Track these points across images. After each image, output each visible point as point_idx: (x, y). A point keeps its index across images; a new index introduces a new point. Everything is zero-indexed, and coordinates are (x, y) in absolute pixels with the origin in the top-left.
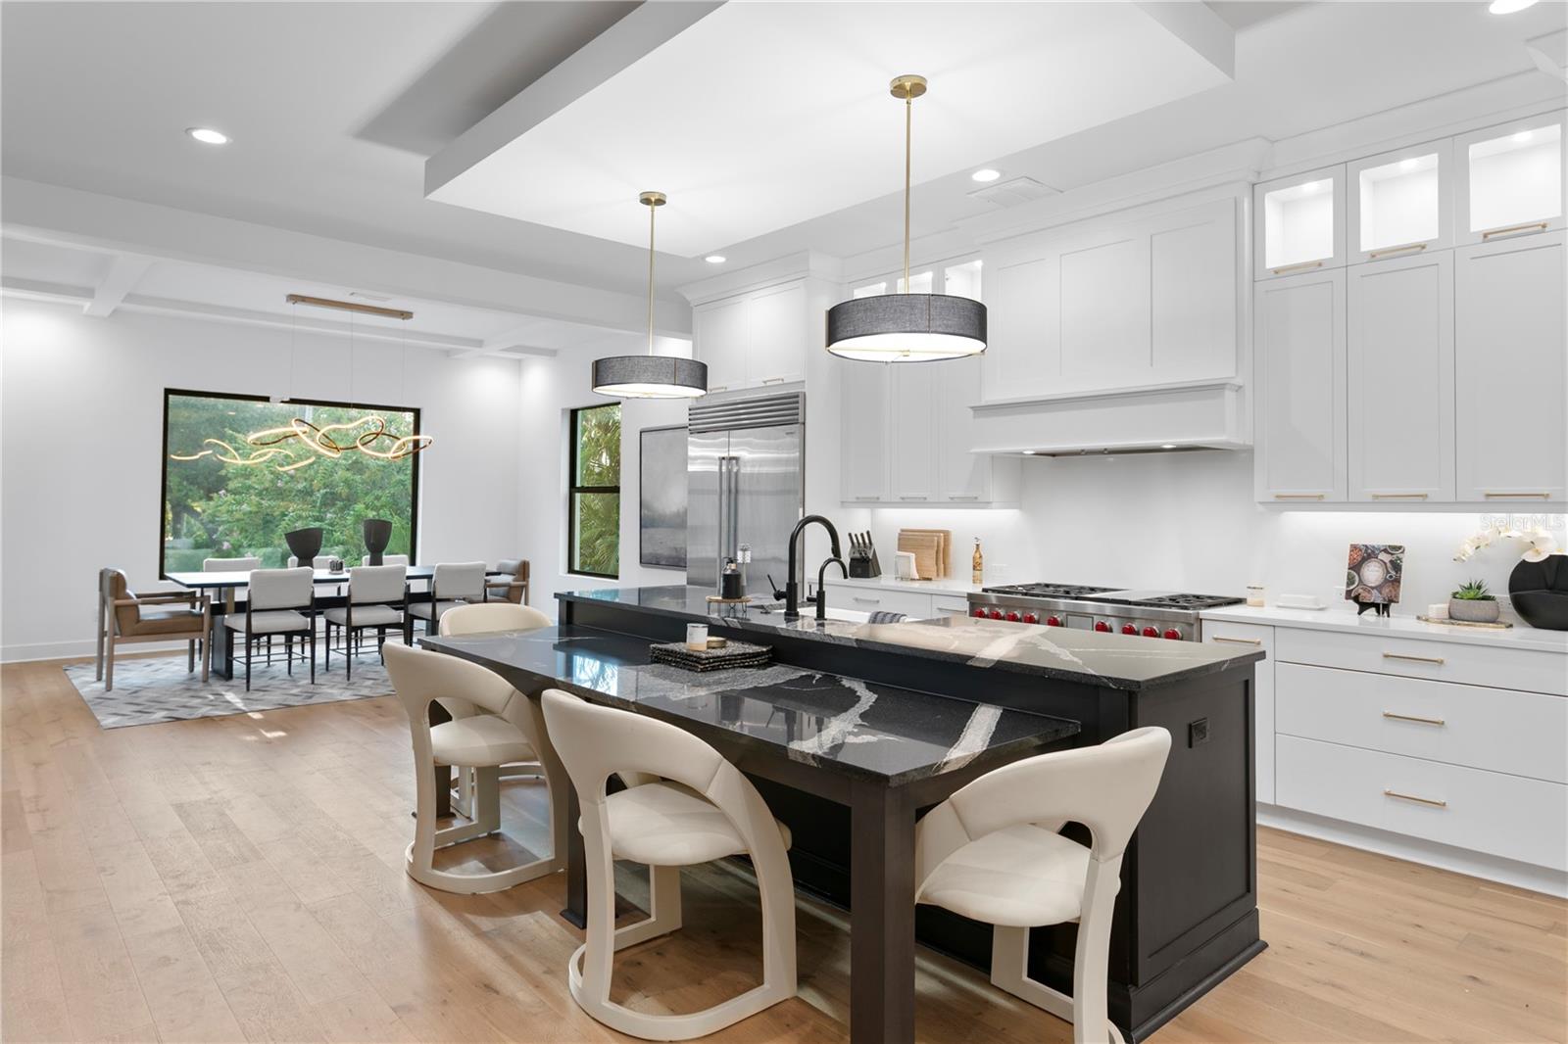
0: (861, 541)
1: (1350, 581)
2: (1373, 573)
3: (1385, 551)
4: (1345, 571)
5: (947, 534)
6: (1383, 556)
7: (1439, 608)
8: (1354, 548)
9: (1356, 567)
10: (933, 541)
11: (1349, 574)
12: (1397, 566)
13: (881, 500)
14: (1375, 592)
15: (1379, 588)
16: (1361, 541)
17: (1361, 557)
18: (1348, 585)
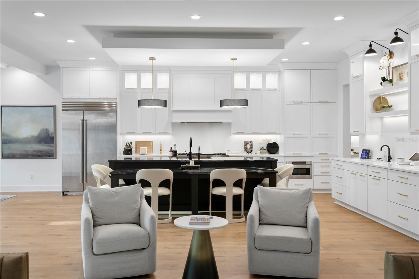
0: (129, 145)
1: (245, 148)
2: (248, 146)
3: (250, 142)
4: (244, 146)
5: (152, 142)
6: (250, 143)
7: (259, 152)
8: (245, 142)
9: (246, 145)
10: (150, 144)
11: (245, 147)
12: (252, 145)
13: (136, 133)
14: (249, 150)
15: (250, 149)
16: (246, 141)
17: (246, 143)
18: (245, 149)
